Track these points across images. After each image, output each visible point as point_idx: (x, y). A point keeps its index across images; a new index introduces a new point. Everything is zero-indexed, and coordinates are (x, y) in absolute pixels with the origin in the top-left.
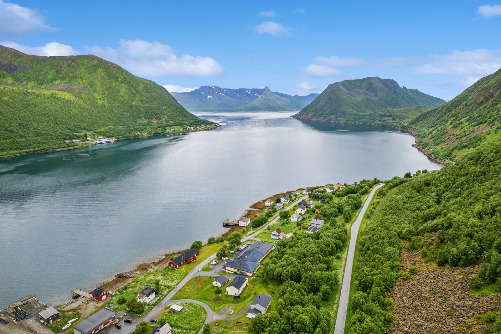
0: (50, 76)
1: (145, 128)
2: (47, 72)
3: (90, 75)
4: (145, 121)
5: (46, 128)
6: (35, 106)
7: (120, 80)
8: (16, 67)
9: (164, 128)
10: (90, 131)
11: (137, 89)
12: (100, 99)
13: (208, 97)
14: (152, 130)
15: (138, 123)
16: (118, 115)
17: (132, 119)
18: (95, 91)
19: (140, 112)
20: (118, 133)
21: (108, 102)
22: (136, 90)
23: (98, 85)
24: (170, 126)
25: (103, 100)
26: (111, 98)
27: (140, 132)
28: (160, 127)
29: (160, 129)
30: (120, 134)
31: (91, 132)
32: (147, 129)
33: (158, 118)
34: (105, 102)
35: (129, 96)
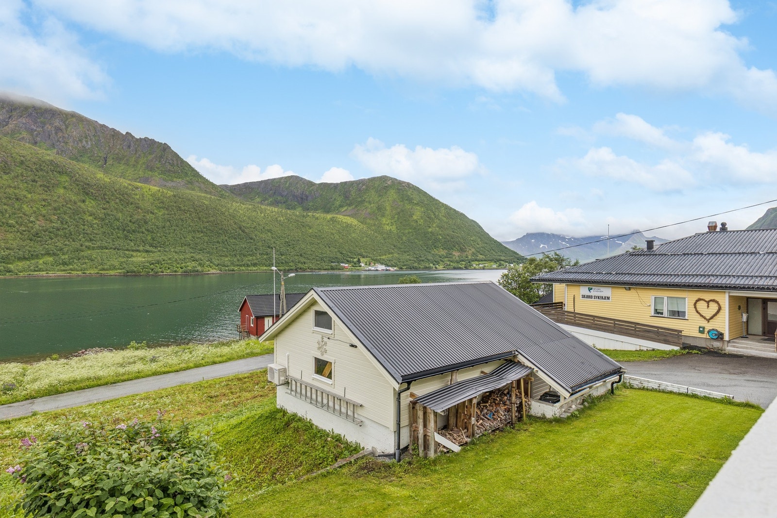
0: (338, 203)
1: (442, 261)
2: (335, 199)
3: (380, 198)
4: (443, 252)
5: (313, 249)
6: (310, 228)
7: (415, 202)
8: (307, 197)
9: (469, 262)
10: (366, 257)
11: (437, 214)
12: (388, 225)
13: (541, 246)
14: (452, 264)
15: (433, 254)
16: (407, 243)
17: (426, 248)
18: (383, 216)
19: (437, 240)
20: (403, 262)
21: (397, 228)
22: (435, 214)
23: (388, 208)
24: (478, 261)
25: (391, 225)
26: (401, 223)
27: (434, 265)
28: (463, 261)
29: (464, 263)
30: (405, 263)
31: (368, 259)
32: (443, 262)
33: (462, 250)
34: (394, 228)
35: (425, 221)
